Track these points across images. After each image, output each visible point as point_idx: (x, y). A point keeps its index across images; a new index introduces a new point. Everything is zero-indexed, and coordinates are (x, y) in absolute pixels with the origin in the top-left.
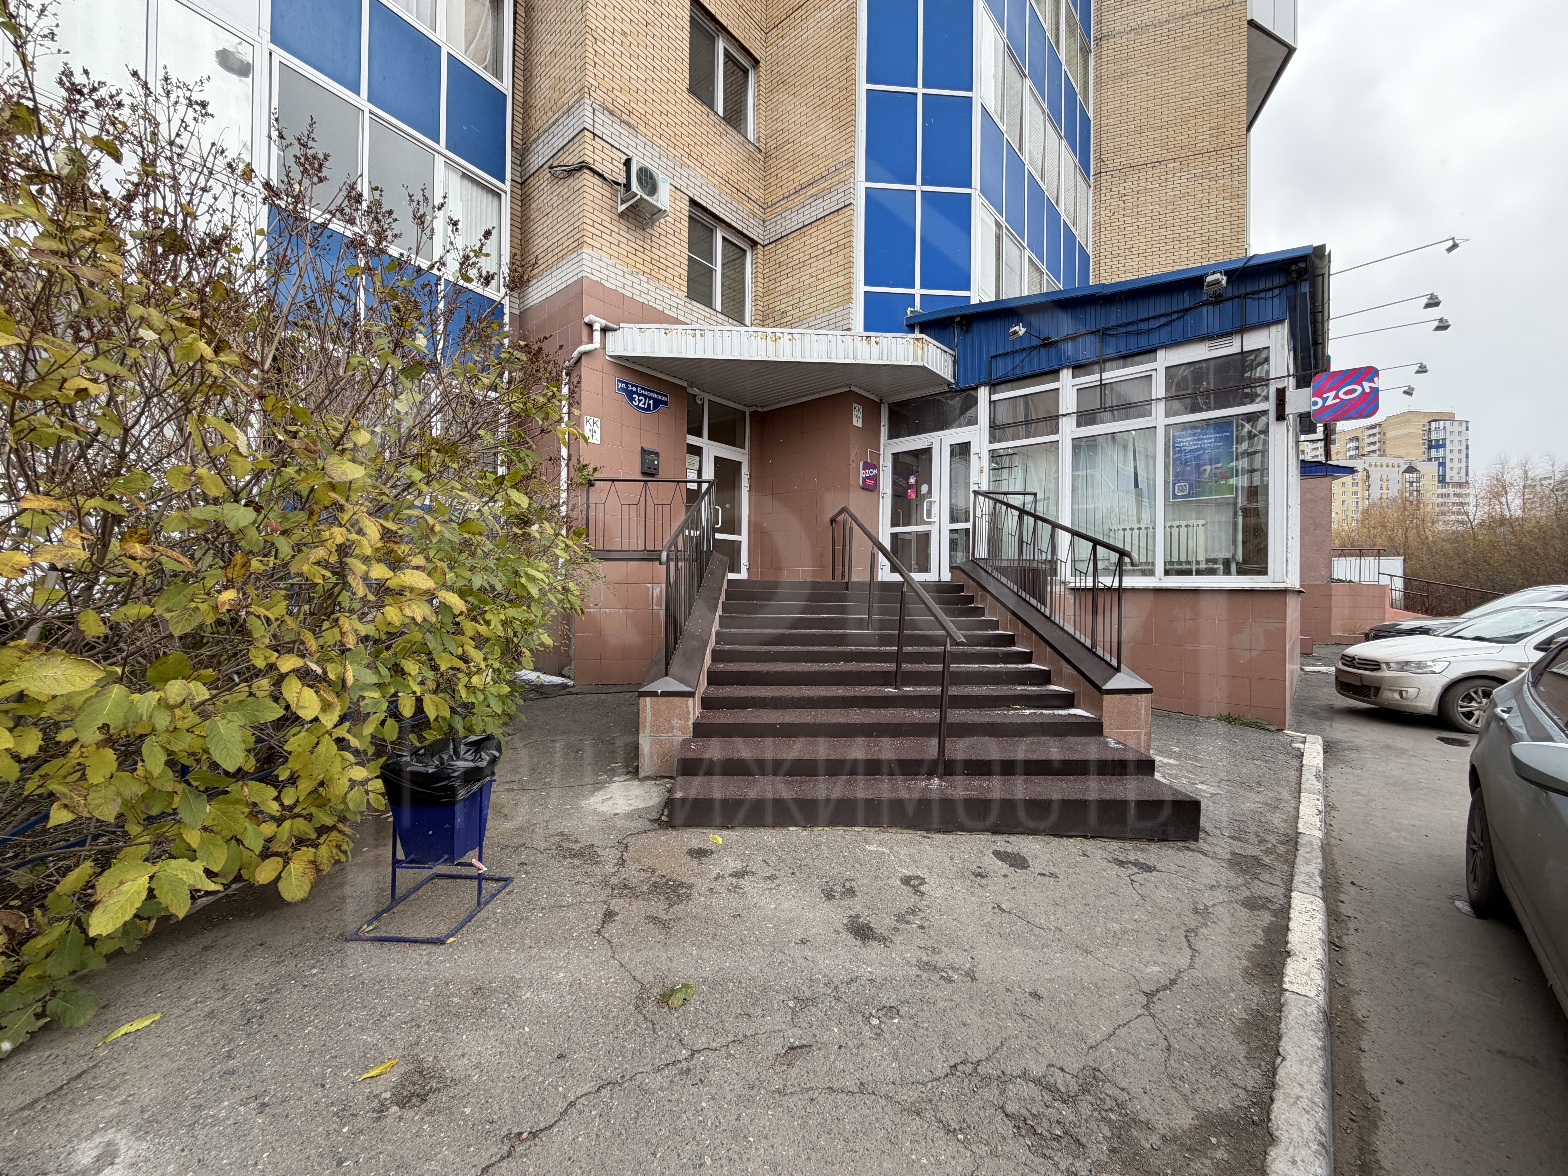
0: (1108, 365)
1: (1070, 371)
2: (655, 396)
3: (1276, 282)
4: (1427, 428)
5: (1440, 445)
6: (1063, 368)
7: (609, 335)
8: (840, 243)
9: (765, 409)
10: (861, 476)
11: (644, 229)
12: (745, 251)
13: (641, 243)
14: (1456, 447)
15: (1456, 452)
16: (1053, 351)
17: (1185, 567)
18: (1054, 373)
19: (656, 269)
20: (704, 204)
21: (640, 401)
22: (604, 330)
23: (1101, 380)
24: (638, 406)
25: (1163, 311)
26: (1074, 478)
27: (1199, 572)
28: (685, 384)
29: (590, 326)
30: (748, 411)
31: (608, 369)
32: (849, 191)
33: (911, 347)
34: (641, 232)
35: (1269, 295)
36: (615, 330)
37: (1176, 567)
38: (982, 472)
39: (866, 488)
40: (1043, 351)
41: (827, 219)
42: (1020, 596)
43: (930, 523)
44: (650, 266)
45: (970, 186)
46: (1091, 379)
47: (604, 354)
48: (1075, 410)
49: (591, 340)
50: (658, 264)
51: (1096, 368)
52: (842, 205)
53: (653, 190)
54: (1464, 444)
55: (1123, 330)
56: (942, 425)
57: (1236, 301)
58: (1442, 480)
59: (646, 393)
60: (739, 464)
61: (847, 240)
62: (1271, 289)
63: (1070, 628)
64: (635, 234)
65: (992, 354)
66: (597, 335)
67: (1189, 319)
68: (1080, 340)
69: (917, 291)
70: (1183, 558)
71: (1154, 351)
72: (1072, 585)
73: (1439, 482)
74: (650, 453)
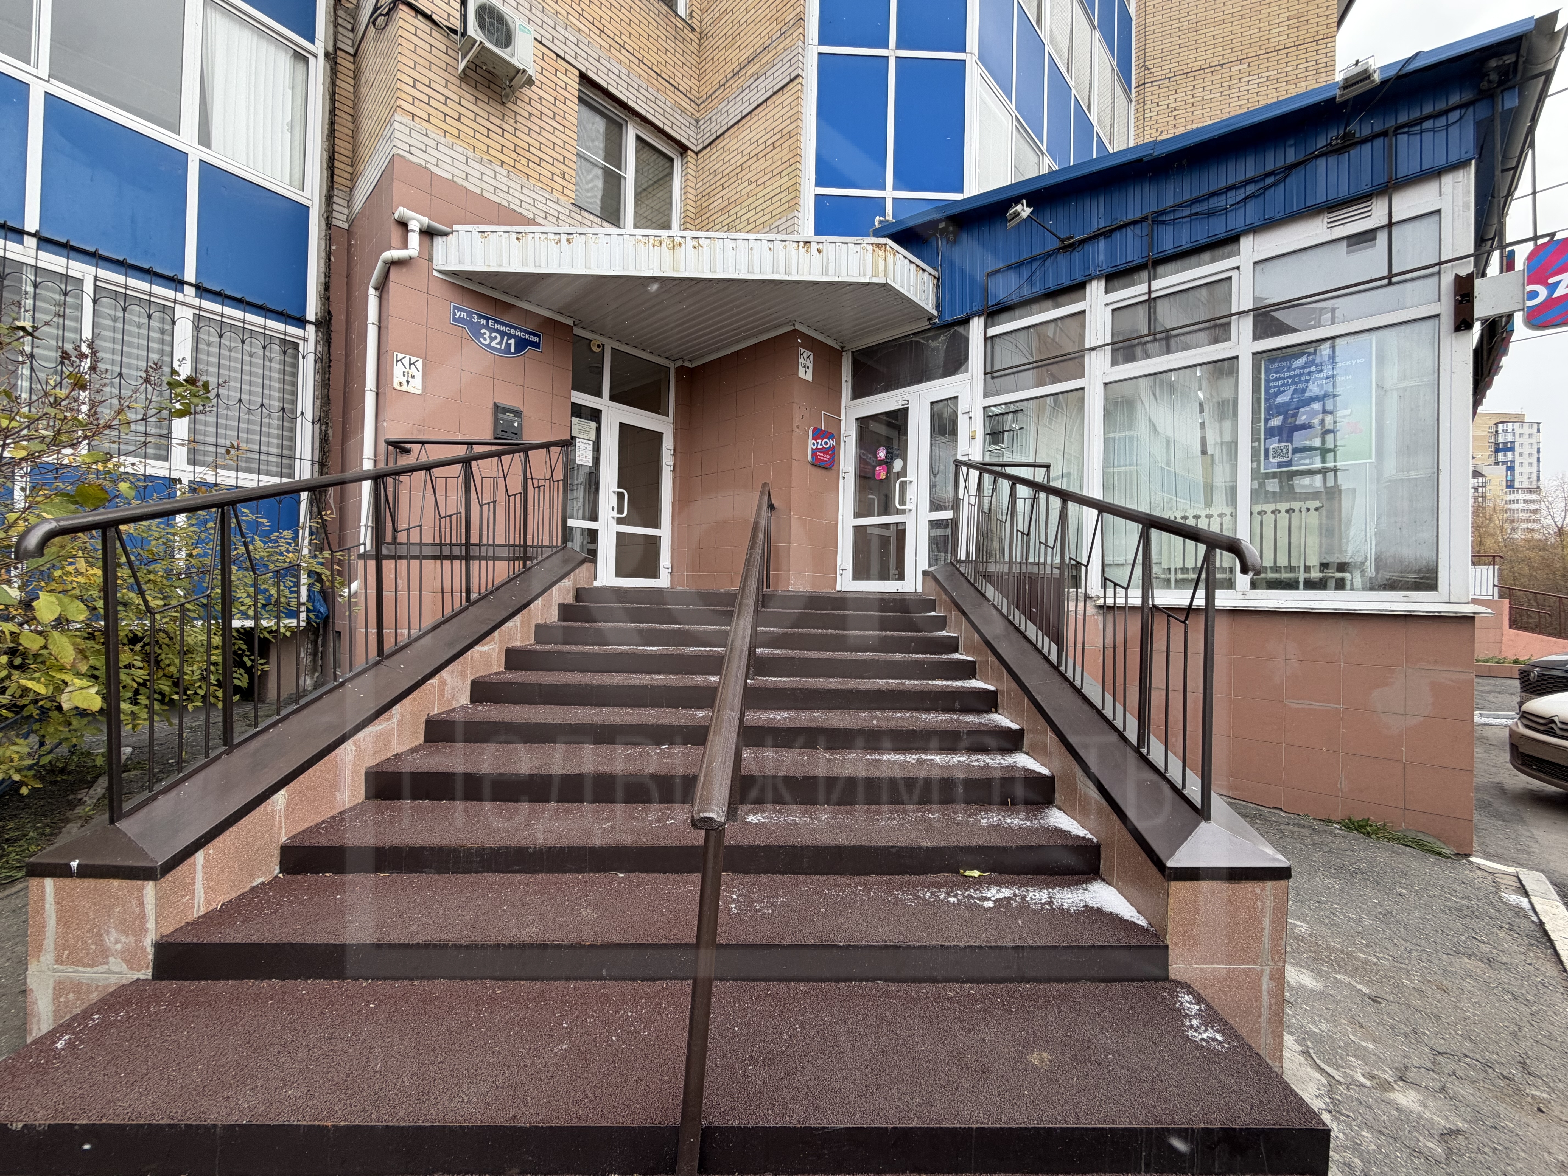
0: (1161, 270)
1: (1103, 283)
2: (518, 333)
3: (1454, 99)
4: (1494, 430)
5: (1509, 448)
6: (1091, 280)
7: (438, 241)
8: (785, 132)
9: (694, 365)
10: (811, 447)
11: (503, 104)
12: (671, 160)
13: (498, 122)
14: (1526, 450)
15: (1526, 456)
16: (1077, 256)
17: (1284, 575)
18: (1078, 288)
19: (524, 161)
20: (604, 85)
21: (492, 339)
22: (429, 234)
23: (1150, 292)
24: (489, 346)
25: (1250, 174)
26: (1108, 442)
27: (1310, 585)
28: (570, 322)
29: (403, 224)
30: (672, 366)
31: (439, 290)
32: (796, 58)
33: (869, 257)
34: (499, 107)
35: (1442, 121)
36: (446, 234)
37: (1271, 575)
38: (973, 438)
39: (816, 464)
40: (1062, 258)
41: (769, 102)
42: (1011, 623)
43: (904, 512)
44: (514, 155)
45: (963, 50)
46: (1136, 291)
47: (430, 268)
48: (1109, 340)
49: (405, 245)
50: (527, 155)
51: (1144, 275)
52: (787, 79)
53: (506, 39)
54: (1535, 447)
55: (1186, 212)
56: (921, 376)
57: (1379, 142)
58: (1510, 485)
59: (503, 328)
60: (660, 435)
61: (793, 126)
62: (1446, 112)
63: (1093, 691)
64: (488, 108)
65: (989, 270)
66: (414, 239)
67: (1294, 180)
68: (1117, 236)
69: (889, 194)
70: (1283, 561)
71: (1233, 239)
72: (1101, 602)
73: (1508, 487)
74: (506, 410)
